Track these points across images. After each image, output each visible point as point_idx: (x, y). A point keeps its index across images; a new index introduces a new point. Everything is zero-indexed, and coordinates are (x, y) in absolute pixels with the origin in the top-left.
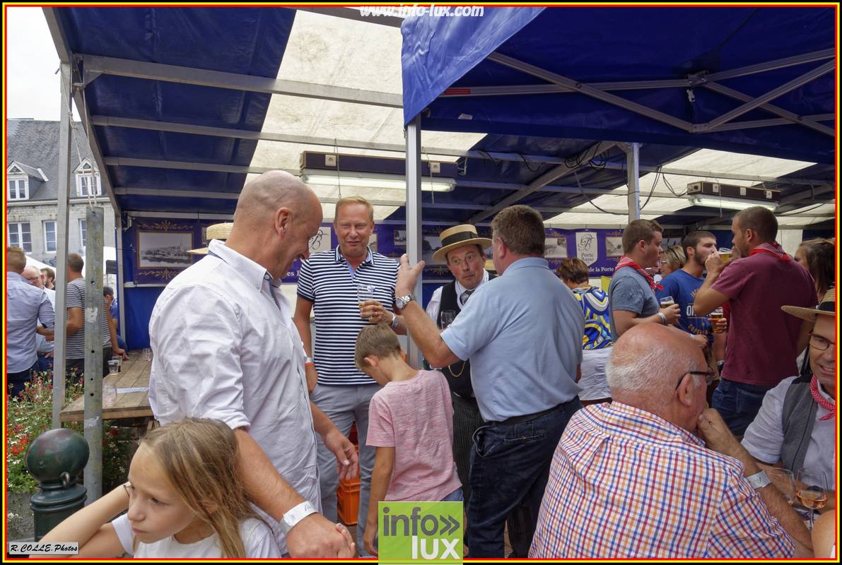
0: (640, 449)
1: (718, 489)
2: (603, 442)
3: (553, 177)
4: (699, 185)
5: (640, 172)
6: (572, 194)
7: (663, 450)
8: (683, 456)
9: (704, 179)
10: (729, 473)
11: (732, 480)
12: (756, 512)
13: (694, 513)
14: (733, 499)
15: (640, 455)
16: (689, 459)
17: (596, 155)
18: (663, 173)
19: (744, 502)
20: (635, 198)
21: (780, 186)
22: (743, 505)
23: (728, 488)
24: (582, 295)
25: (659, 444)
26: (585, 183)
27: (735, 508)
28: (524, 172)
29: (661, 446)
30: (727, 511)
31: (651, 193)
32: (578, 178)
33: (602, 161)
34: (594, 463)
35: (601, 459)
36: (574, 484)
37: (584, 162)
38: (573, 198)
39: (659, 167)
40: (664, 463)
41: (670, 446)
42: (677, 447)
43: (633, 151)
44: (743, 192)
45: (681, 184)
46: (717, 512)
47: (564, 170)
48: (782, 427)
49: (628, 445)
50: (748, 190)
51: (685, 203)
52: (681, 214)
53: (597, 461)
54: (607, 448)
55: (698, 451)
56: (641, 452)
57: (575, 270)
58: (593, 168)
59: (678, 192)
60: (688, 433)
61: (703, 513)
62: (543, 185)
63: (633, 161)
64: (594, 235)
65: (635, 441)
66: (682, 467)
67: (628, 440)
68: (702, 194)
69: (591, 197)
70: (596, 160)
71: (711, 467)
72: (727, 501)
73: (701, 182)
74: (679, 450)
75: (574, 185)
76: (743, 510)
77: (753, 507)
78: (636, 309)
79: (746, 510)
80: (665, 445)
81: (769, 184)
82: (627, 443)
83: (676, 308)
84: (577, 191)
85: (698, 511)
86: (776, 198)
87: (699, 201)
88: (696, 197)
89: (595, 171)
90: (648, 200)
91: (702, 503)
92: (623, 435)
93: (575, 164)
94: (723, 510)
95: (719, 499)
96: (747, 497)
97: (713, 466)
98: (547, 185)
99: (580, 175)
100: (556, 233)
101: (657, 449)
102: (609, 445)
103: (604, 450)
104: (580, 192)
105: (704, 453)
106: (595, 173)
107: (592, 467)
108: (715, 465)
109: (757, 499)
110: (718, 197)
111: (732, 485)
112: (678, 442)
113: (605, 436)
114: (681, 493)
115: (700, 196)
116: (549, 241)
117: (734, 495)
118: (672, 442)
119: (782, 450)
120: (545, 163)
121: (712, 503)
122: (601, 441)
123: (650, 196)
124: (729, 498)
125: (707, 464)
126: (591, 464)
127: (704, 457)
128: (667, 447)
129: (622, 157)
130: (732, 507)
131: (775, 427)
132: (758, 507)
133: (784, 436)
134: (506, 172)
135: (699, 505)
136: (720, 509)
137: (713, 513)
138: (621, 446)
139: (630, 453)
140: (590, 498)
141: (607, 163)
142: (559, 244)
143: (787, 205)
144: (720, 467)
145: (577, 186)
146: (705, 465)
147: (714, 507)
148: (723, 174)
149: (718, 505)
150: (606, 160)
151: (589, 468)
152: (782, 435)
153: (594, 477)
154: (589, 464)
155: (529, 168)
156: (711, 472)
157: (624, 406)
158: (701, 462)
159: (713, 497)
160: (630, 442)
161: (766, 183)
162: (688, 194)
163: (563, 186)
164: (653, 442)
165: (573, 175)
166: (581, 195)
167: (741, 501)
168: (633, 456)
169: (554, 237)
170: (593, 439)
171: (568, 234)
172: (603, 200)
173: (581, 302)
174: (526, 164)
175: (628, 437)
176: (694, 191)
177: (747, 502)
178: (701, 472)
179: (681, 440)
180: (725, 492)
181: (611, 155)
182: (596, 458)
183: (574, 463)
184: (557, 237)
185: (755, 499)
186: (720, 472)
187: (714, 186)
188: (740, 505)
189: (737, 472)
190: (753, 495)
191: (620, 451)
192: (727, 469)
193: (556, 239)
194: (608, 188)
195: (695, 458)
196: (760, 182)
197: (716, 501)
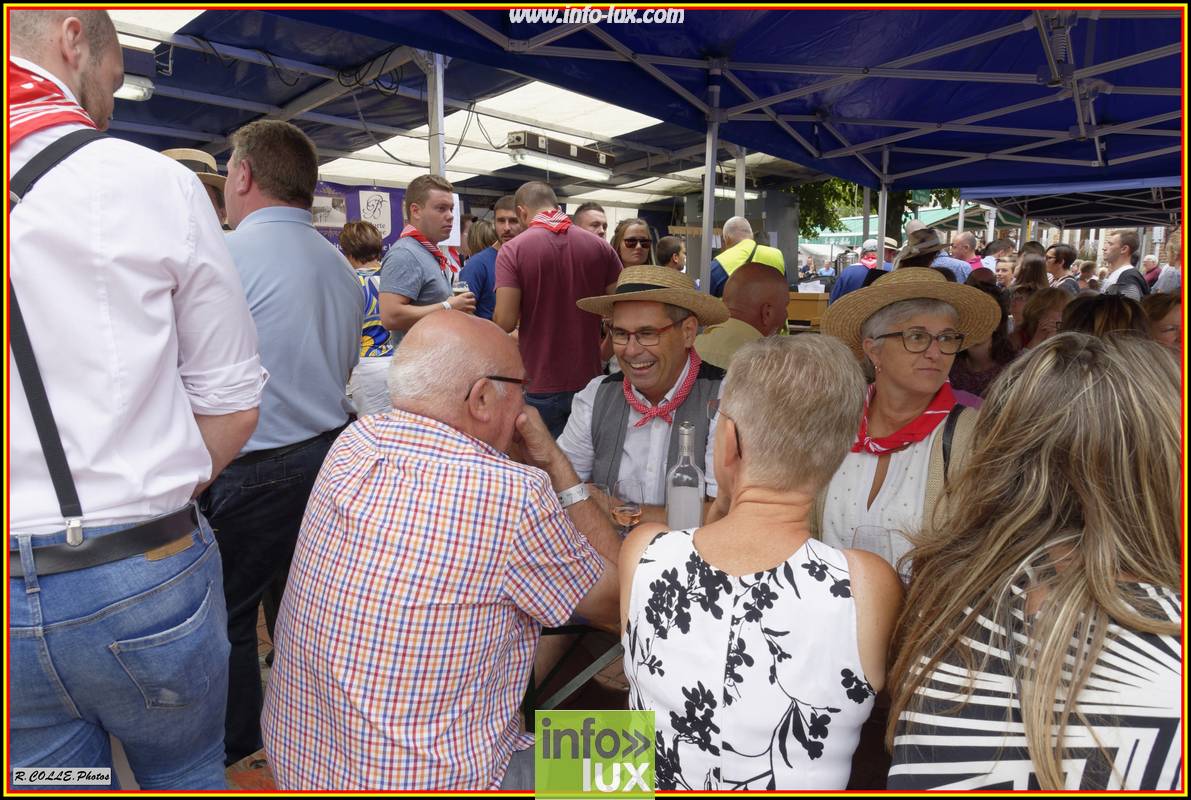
0: (422, 468)
1: (516, 508)
2: (376, 464)
3: (322, 99)
4: (522, 136)
5: (446, 108)
6: (351, 129)
7: (450, 467)
8: (476, 472)
9: (528, 129)
10: (529, 486)
11: (533, 495)
12: (560, 531)
13: (488, 541)
14: (532, 518)
15: (422, 476)
16: (483, 473)
17: (383, 73)
18: (477, 113)
19: (547, 520)
20: (438, 143)
21: (616, 149)
22: (546, 525)
23: (527, 505)
24: (367, 279)
25: (447, 458)
26: (370, 114)
27: (536, 529)
28: (273, 84)
29: (449, 461)
30: (527, 533)
31: (461, 140)
32: (358, 105)
33: (392, 83)
34: (362, 492)
35: (372, 487)
36: (334, 524)
37: (367, 80)
38: (353, 136)
39: (471, 104)
40: (452, 484)
41: (460, 460)
42: (468, 460)
43: (436, 73)
44: (574, 152)
45: (501, 132)
46: (515, 536)
47: (337, 89)
48: (591, 438)
49: (407, 465)
50: (580, 149)
51: (504, 161)
52: (500, 175)
53: (367, 490)
54: (381, 471)
55: (494, 463)
56: (424, 471)
57: (359, 242)
58: (382, 92)
59: (495, 144)
60: (486, 445)
61: (499, 540)
62: (305, 110)
63: (435, 89)
64: (386, 196)
65: (416, 458)
66: (474, 485)
67: (407, 457)
68: (526, 148)
69: (381, 137)
70: (386, 81)
71: (508, 482)
72: (526, 521)
73: (525, 132)
74: (471, 464)
75: (353, 116)
76: (545, 531)
77: (557, 526)
78: (407, 293)
79: (548, 529)
80: (453, 459)
81: (603, 146)
82: (405, 461)
83: (468, 297)
84: (358, 125)
85: (492, 538)
86: (610, 164)
87: (522, 158)
88: (518, 152)
89: (383, 97)
90: (457, 150)
91: (497, 527)
92: (400, 452)
93: (354, 82)
94: (522, 532)
95: (517, 520)
96: (550, 515)
97: (511, 479)
98: (310, 111)
99: (361, 101)
100: (329, 190)
101: (444, 466)
102: (383, 467)
103: (376, 474)
104: (364, 129)
105: (501, 465)
106: (385, 101)
107: (359, 498)
108: (514, 478)
109: (563, 516)
110: (545, 156)
111: (532, 501)
112: (469, 454)
113: (377, 457)
114: (472, 518)
115: (523, 151)
116: (319, 201)
117: (534, 512)
118: (463, 454)
119: (594, 465)
120: (307, 74)
121: (509, 526)
122: (373, 463)
123: (459, 145)
124: (528, 516)
125: (504, 478)
126: (358, 493)
127: (501, 470)
128: (456, 462)
129: (420, 81)
130: (532, 528)
131: (583, 439)
132: (563, 527)
133: (595, 450)
134: (244, 80)
135: (493, 530)
136: (518, 531)
137: (510, 538)
138: (399, 468)
139: (410, 475)
140: (353, 539)
141: (400, 87)
142: (334, 207)
143: (622, 175)
144: (519, 480)
145: (358, 119)
146: (501, 480)
147: (512, 530)
148: (551, 125)
149: (516, 528)
150: (400, 82)
151: (354, 498)
152: (592, 447)
153: (361, 510)
154: (354, 494)
155: (282, 80)
156: (508, 487)
157: (403, 413)
158: (498, 476)
159: (510, 518)
160: (410, 459)
161: (599, 143)
162: (509, 147)
163: (337, 115)
164: (439, 456)
165: (350, 99)
166: (365, 133)
167: (544, 520)
168: (413, 479)
169: (327, 195)
170: (363, 461)
171: (348, 192)
172: (398, 144)
173: (365, 287)
174: (277, 72)
175: (407, 453)
176: (516, 143)
177: (550, 520)
178: (497, 489)
179: (474, 451)
180: (524, 510)
181: (405, 76)
182: (365, 486)
183: (335, 494)
184: (331, 196)
185: (560, 516)
186: (519, 486)
187: (540, 138)
188: (542, 525)
189: (539, 484)
190: (557, 512)
191: (398, 474)
192: (527, 482)
193: (331, 199)
194: (405, 126)
195: (490, 471)
196: (593, 142)
197: (513, 523)
